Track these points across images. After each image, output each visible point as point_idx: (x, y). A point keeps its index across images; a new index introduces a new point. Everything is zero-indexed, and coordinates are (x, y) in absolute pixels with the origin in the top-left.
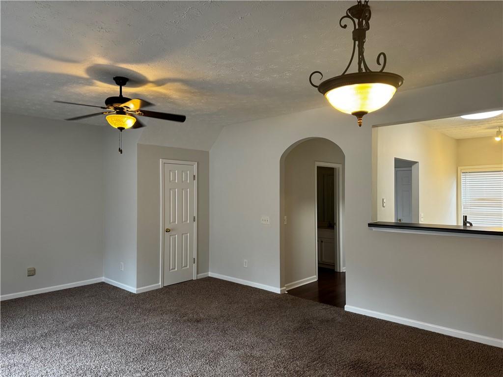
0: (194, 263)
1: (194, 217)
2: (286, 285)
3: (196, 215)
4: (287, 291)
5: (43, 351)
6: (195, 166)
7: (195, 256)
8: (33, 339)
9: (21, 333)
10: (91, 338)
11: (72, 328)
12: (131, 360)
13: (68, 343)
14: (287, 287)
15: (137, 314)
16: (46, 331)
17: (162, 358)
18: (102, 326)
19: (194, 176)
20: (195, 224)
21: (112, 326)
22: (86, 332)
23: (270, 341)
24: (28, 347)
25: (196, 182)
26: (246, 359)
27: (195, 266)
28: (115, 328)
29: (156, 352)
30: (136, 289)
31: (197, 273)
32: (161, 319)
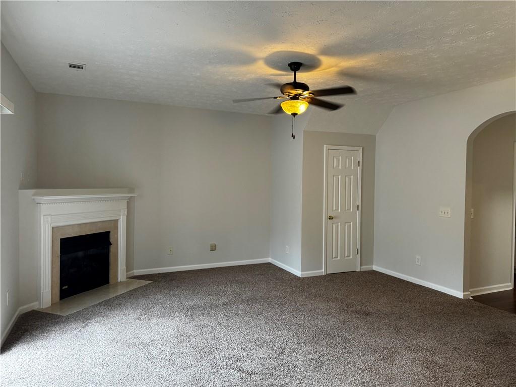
0: (357, 254)
1: (358, 206)
2: (470, 290)
3: (359, 204)
4: (472, 297)
5: (225, 318)
6: (360, 151)
7: (358, 246)
8: (217, 306)
9: (207, 299)
10: (265, 314)
11: (247, 301)
12: (303, 341)
13: (245, 314)
14: (472, 292)
15: (304, 297)
16: (227, 301)
17: (333, 345)
18: (273, 303)
19: (359, 162)
20: (359, 213)
21: (282, 305)
22: (260, 307)
23: (455, 349)
24: (213, 312)
25: (360, 169)
26: (427, 364)
27: (358, 257)
28: (285, 308)
29: (326, 338)
30: (300, 273)
31: (361, 265)
32: (328, 306)
